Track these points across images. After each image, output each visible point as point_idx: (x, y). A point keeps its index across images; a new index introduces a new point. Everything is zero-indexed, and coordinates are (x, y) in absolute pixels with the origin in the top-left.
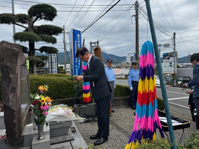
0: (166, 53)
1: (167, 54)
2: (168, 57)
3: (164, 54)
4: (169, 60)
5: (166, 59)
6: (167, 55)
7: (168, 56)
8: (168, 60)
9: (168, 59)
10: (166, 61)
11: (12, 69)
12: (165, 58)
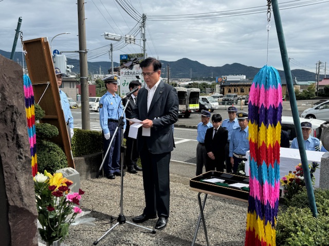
0: (126, 55)
1: (128, 56)
2: (129, 64)
3: (121, 56)
4: (132, 71)
5: (126, 67)
6: (128, 59)
7: (131, 62)
8: (130, 71)
9: (131, 67)
10: (127, 71)
11: (21, 114)
12: (125, 65)
